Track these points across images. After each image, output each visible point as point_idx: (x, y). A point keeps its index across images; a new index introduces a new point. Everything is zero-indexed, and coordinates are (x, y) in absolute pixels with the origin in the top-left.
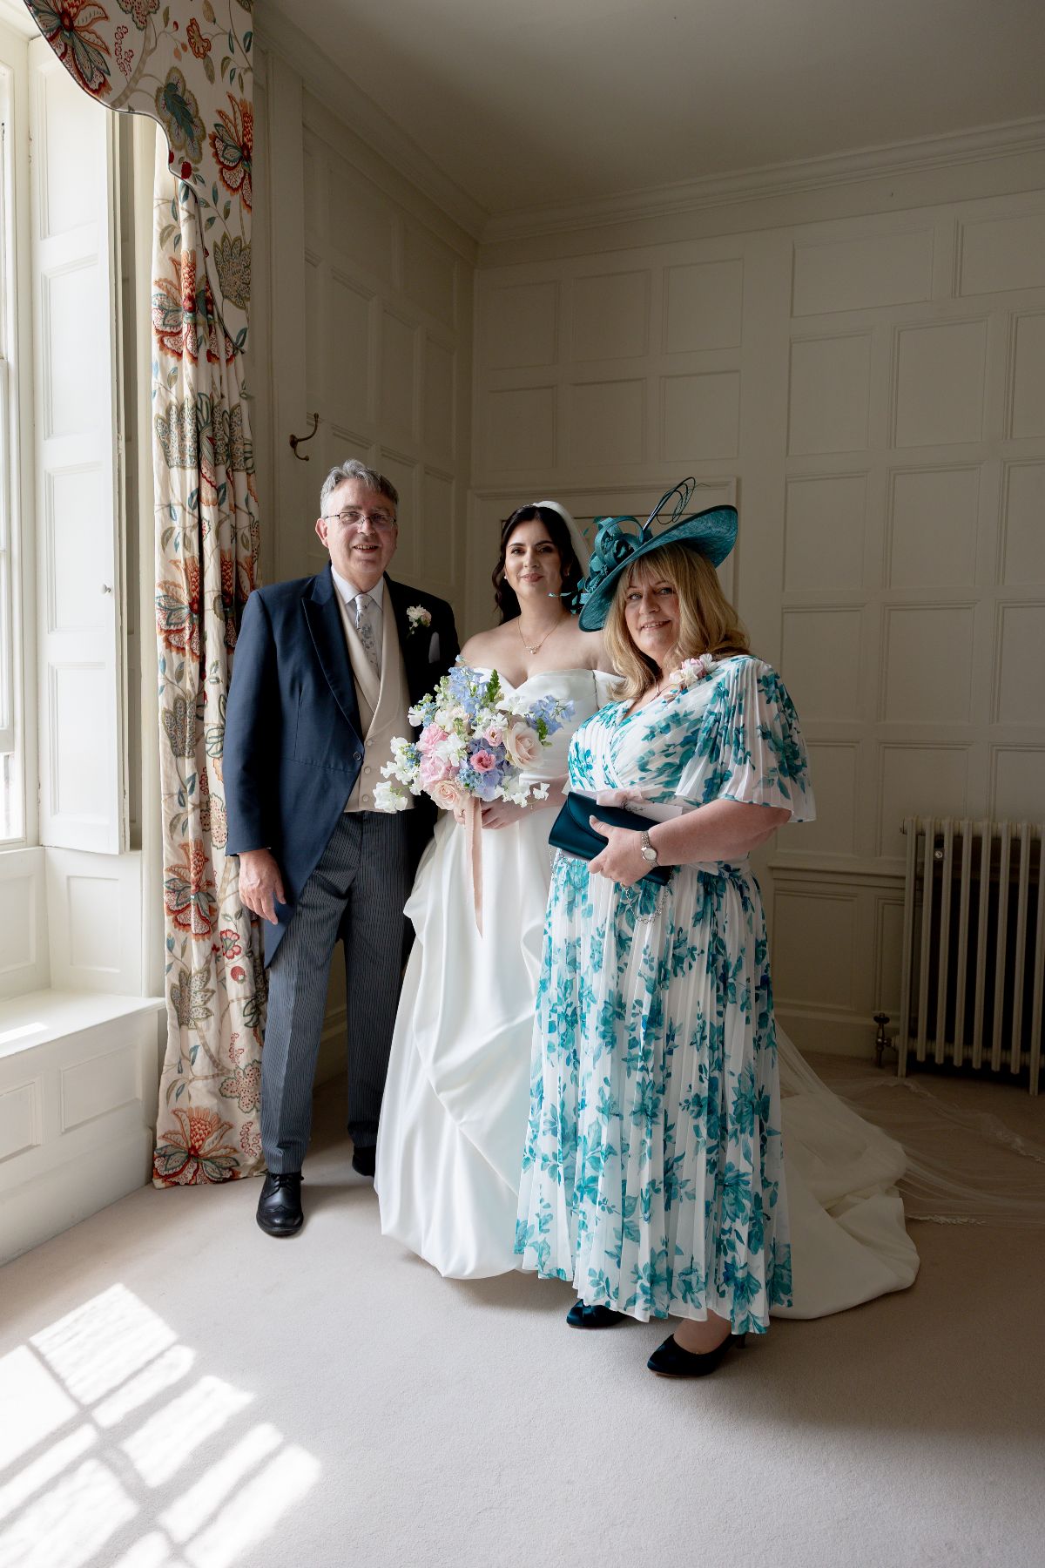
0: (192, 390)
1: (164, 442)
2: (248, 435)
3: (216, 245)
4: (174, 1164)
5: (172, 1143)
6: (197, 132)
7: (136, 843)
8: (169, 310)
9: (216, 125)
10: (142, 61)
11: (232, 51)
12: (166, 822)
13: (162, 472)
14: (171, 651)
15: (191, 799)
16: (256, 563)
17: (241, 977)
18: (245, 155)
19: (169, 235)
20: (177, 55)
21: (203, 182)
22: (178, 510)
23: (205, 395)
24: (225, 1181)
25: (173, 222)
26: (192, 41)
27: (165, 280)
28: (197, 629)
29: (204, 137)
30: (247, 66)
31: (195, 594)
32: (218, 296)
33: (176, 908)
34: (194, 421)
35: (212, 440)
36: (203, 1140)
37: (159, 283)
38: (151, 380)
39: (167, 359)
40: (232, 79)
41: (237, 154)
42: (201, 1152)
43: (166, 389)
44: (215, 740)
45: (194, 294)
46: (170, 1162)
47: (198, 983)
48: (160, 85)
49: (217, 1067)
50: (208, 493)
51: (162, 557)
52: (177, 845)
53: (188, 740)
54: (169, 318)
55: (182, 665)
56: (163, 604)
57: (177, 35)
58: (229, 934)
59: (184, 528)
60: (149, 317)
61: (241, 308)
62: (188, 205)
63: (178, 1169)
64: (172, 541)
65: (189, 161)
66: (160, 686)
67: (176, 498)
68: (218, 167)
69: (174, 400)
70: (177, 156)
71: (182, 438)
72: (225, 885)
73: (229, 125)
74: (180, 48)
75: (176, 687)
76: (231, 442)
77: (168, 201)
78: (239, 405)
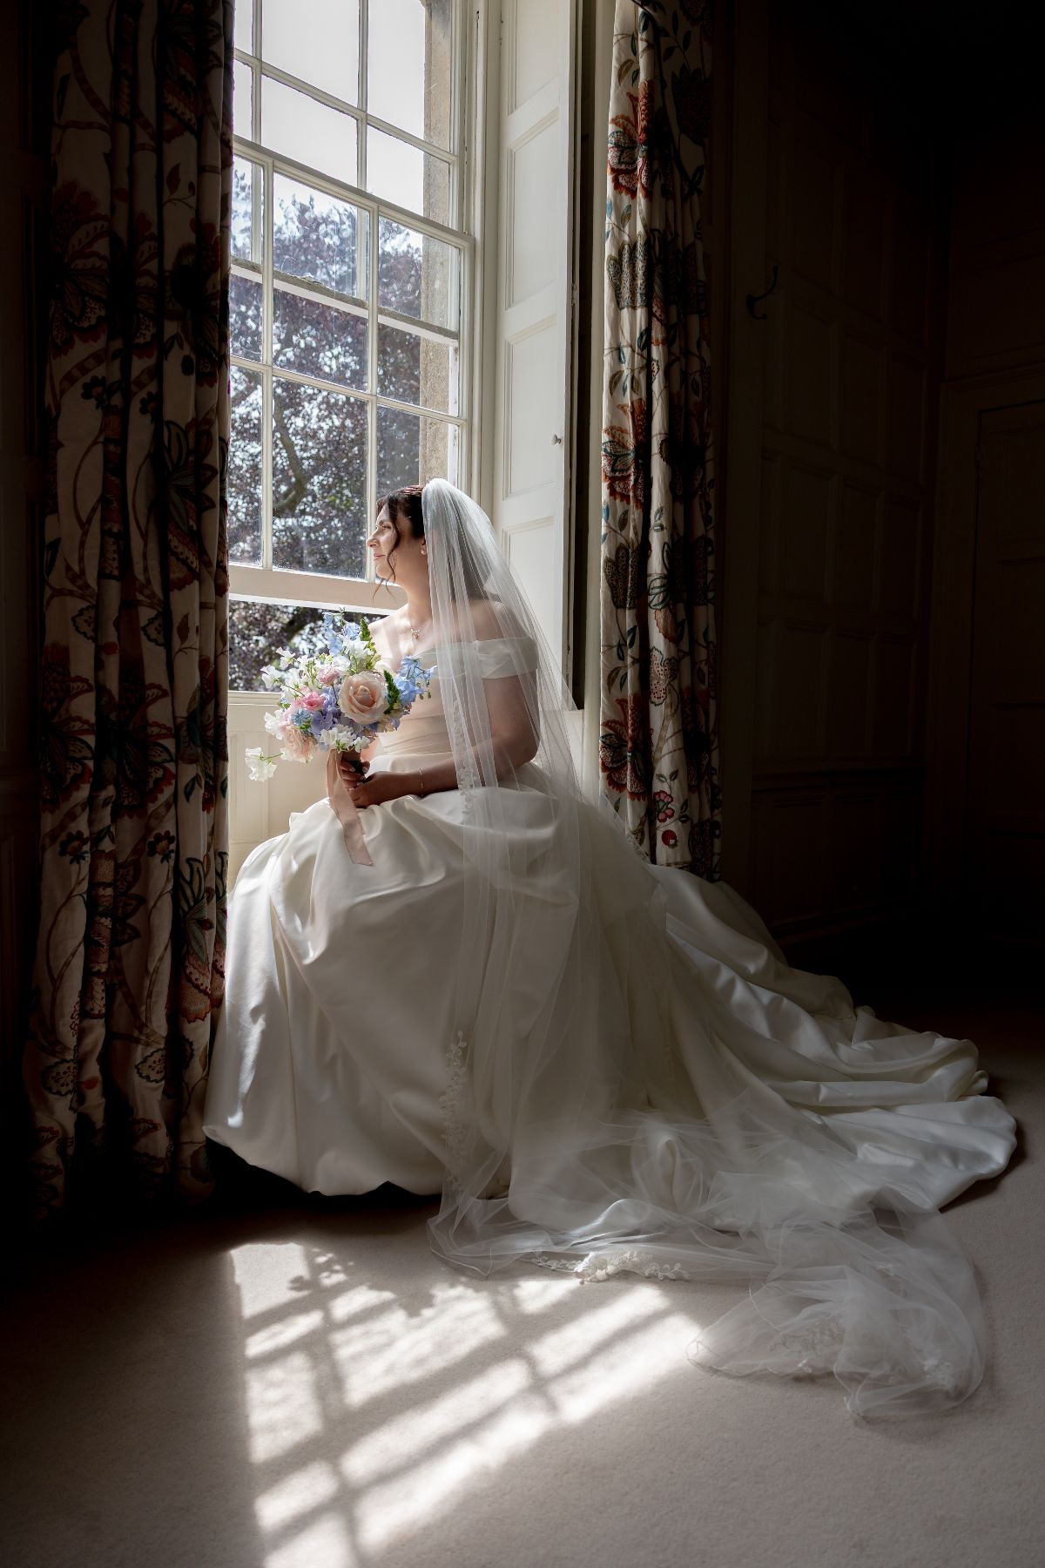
0: (645, 226)
1: (615, 284)
3: (674, 75)
7: (579, 702)
8: (625, 148)
12: (604, 677)
13: (612, 314)
14: (615, 499)
15: (630, 653)
16: (706, 411)
17: (672, 842)
19: (627, 70)
21: (664, 10)
22: (627, 351)
23: (659, 230)
25: (632, 56)
27: (623, 117)
28: (642, 474)
31: (641, 437)
32: (675, 129)
33: (611, 766)
34: (647, 258)
35: (664, 278)
37: (615, 121)
38: (606, 222)
39: (621, 199)
43: (620, 229)
44: (657, 590)
45: (650, 125)
50: (657, 333)
51: (609, 401)
52: (614, 699)
53: (629, 591)
54: (624, 155)
55: (626, 513)
56: (609, 450)
58: (662, 796)
59: (633, 371)
60: (606, 156)
61: (699, 144)
62: (648, 35)
64: (620, 386)
66: (603, 534)
67: (625, 339)
69: (626, 238)
71: (634, 277)
72: (661, 745)
75: (619, 536)
76: (684, 282)
77: (628, 36)
78: (693, 245)
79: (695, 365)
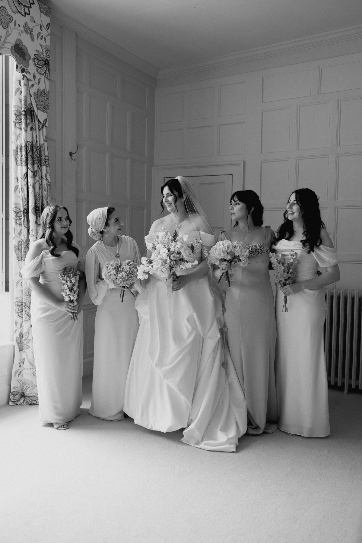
0: (25, 141)
1: (15, 158)
2: (47, 153)
3: (34, 93)
4: (17, 398)
5: (16, 390)
6: (27, 58)
7: (7, 289)
8: (18, 115)
9: (35, 55)
10: (6, 38)
11: (42, 30)
12: (15, 283)
13: (15, 168)
14: (17, 226)
16: (49, 196)
18: (47, 63)
19: (18, 91)
20: (20, 34)
21: (30, 73)
22: (20, 179)
23: (30, 142)
24: (33, 404)
25: (19, 86)
26: (25, 29)
27: (17, 105)
28: (26, 218)
29: (30, 59)
30: (48, 34)
31: (25, 207)
32: (36, 109)
33: (18, 311)
34: (25, 150)
35: (32, 157)
36: (26, 390)
37: (14, 107)
38: (12, 138)
39: (17, 131)
40: (41, 39)
41: (44, 63)
42: (25, 394)
43: (16, 140)
45: (26, 109)
46: (16, 397)
47: (25, 337)
48: (13, 45)
49: (32, 366)
50: (30, 174)
51: (14, 195)
52: (19, 290)
53: (23, 255)
54: (18, 117)
55: (21, 230)
56: (15, 210)
57: (19, 28)
59: (22, 185)
61: (45, 112)
62: (24, 81)
63: (18, 400)
64: (18, 190)
65: (24, 67)
66: (13, 237)
67: (19, 176)
68: (36, 68)
69: (19, 144)
70: (19, 66)
71: (22, 156)
73: (40, 54)
74: (20, 32)
75: (19, 238)
76: (40, 156)
77: (18, 80)
78: (43, 144)
79: (45, 182)
